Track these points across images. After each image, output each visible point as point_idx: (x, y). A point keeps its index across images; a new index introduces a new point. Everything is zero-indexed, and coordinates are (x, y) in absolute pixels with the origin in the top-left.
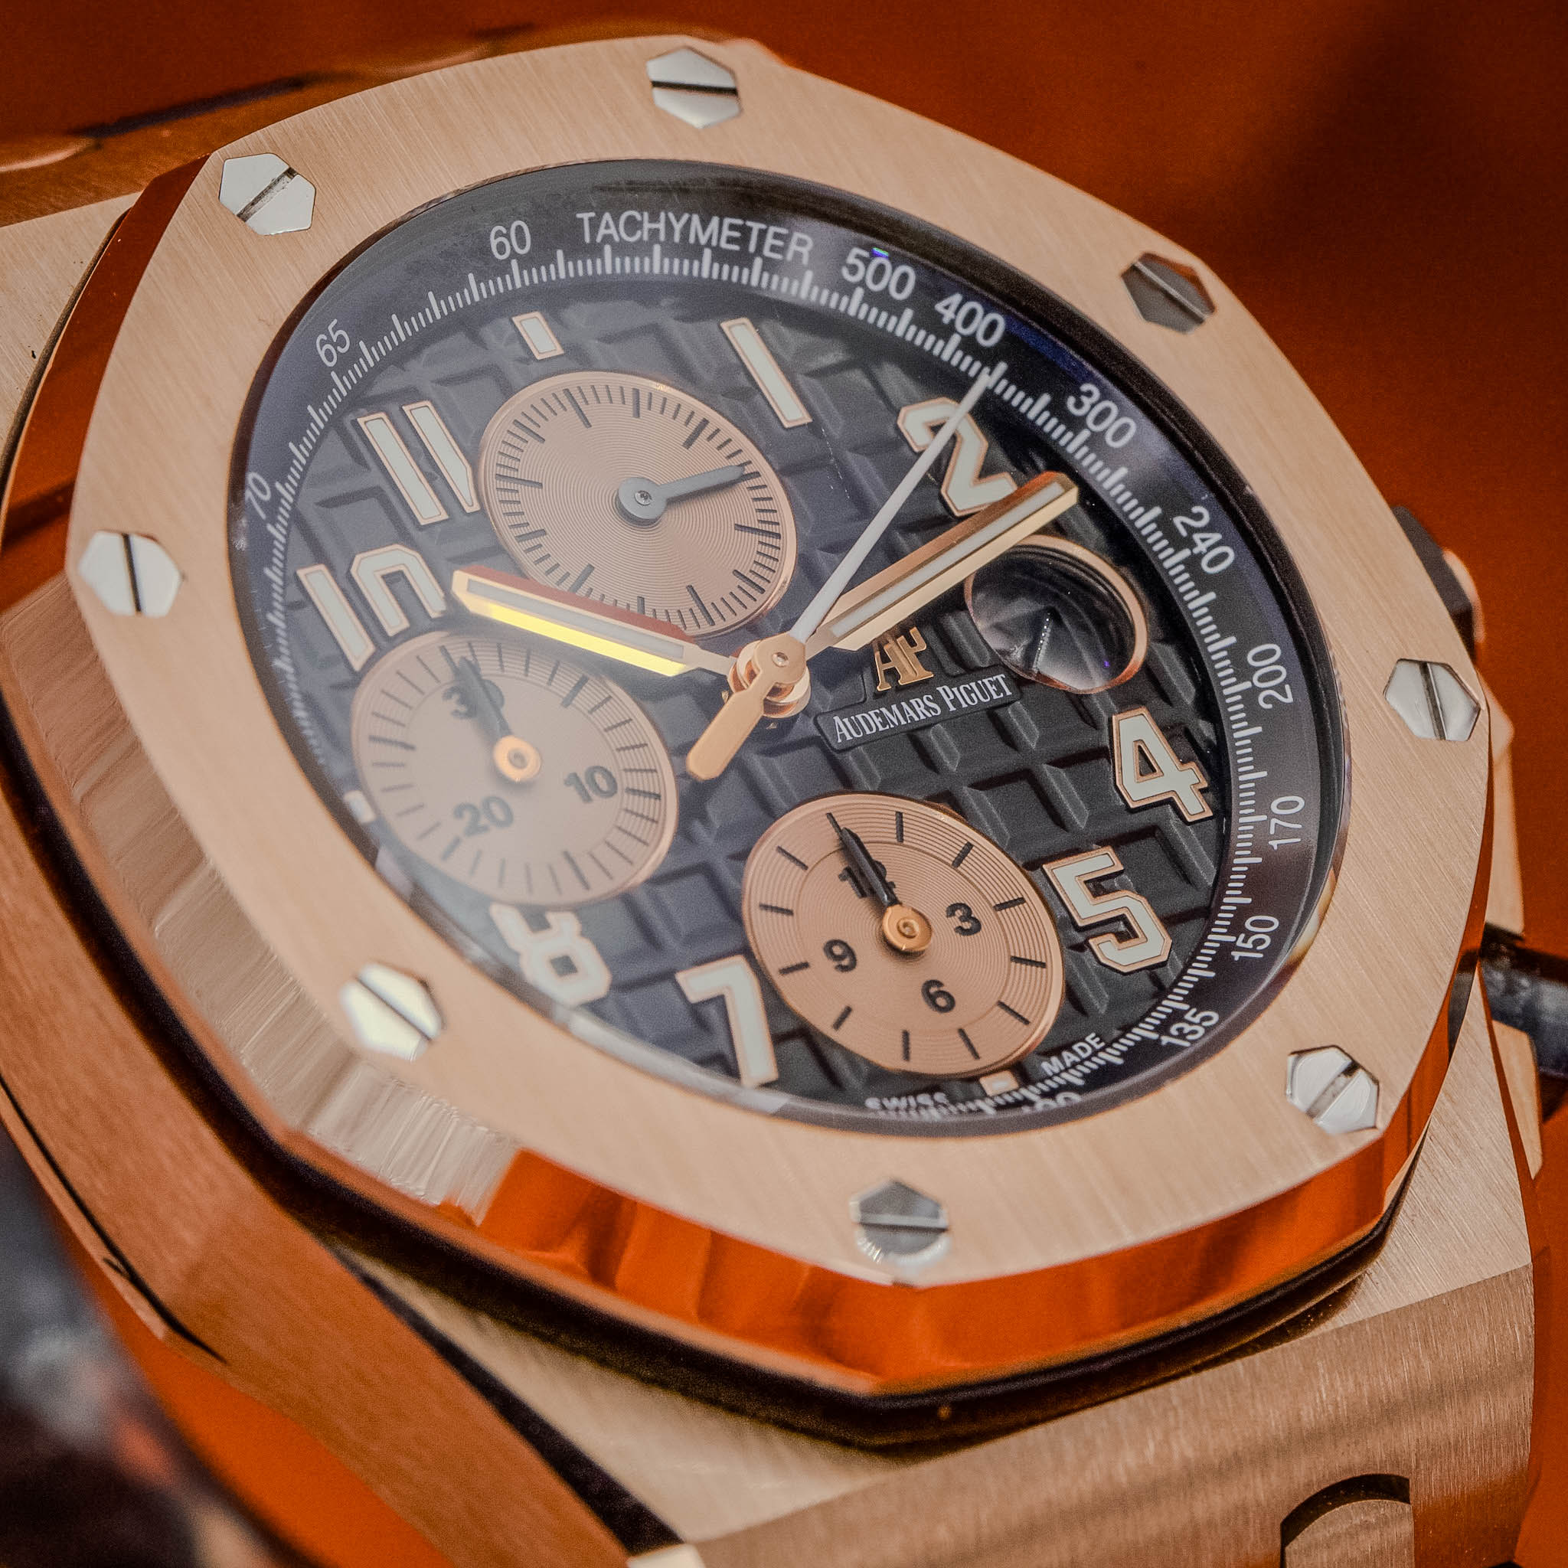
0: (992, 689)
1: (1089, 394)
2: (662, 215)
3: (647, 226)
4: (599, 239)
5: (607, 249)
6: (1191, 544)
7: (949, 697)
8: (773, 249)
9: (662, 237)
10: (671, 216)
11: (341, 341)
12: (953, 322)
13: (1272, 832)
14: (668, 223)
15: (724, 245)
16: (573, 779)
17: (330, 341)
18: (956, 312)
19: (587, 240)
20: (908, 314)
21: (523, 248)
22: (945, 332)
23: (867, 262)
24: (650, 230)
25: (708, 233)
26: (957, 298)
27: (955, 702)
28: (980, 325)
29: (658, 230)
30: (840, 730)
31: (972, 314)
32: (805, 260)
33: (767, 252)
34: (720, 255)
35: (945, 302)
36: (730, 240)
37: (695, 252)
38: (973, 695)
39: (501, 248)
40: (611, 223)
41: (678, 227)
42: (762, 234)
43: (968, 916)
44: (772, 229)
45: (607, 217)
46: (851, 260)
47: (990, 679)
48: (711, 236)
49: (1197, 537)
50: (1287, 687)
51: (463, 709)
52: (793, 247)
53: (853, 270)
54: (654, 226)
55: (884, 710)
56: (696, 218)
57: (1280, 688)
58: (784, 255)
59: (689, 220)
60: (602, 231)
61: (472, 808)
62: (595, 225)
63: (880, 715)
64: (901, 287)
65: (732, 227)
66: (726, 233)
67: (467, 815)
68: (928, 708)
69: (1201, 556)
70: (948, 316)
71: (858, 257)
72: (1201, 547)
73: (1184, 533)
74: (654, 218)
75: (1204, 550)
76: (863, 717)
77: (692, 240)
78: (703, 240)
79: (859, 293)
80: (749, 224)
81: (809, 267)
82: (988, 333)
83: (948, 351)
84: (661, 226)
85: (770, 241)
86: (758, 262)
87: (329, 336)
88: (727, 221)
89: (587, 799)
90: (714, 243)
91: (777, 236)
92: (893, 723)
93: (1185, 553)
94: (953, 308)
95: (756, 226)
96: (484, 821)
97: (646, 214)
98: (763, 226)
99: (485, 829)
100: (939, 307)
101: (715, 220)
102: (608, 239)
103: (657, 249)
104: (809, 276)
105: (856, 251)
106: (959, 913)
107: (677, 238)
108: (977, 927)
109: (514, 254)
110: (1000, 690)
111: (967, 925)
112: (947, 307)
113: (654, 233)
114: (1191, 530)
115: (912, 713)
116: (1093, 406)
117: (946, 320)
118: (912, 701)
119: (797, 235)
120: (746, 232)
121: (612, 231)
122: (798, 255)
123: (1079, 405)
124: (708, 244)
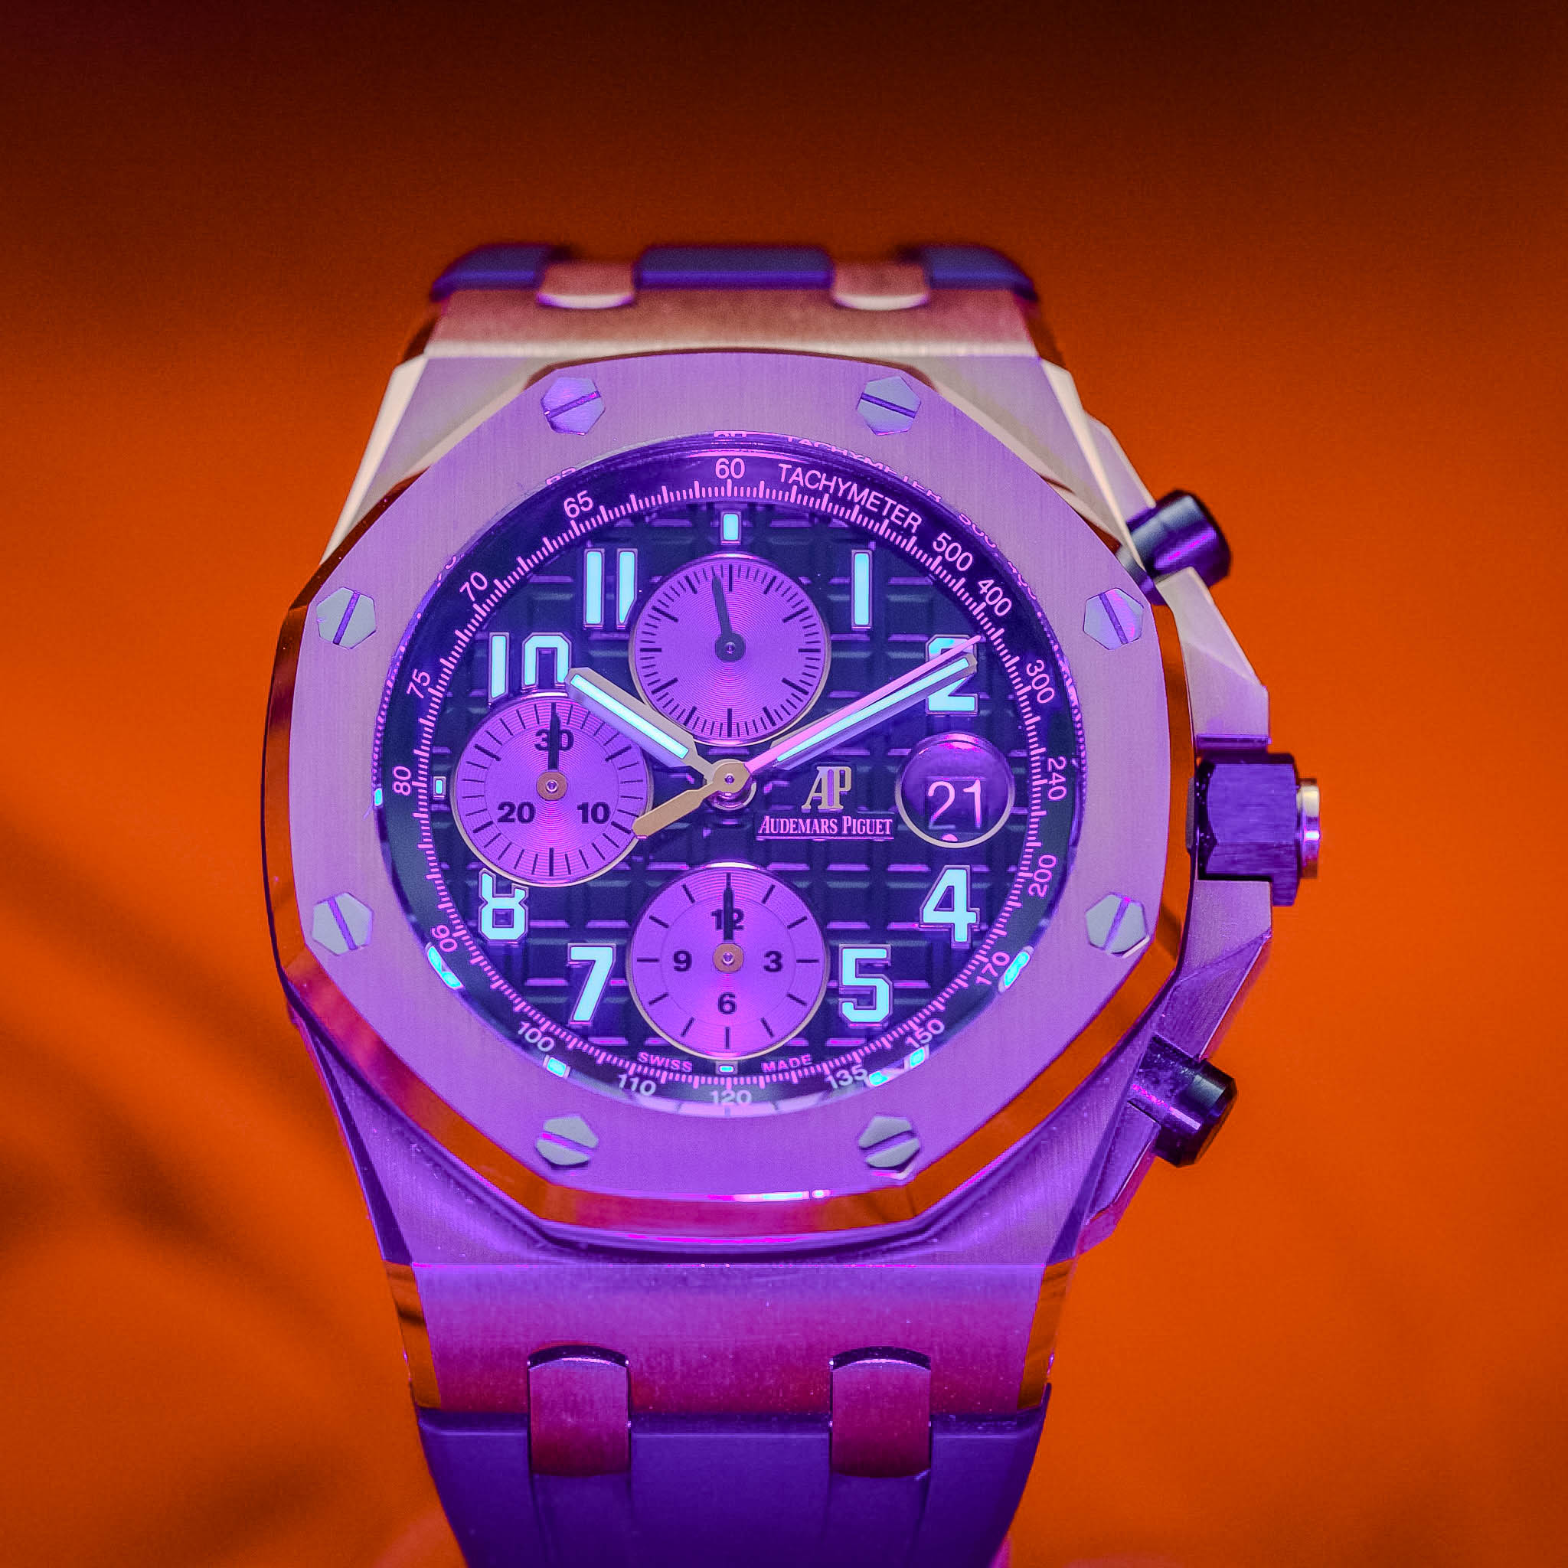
0: (879, 826)
1: (1039, 666)
2: (835, 478)
3: (823, 482)
4: (790, 482)
5: (795, 487)
6: (1050, 779)
7: (848, 823)
8: (897, 517)
9: (831, 491)
10: (840, 480)
11: (586, 504)
12: (985, 594)
13: (983, 971)
14: (837, 484)
15: (868, 506)
16: (584, 807)
17: (577, 502)
18: (988, 590)
19: (783, 480)
20: (963, 581)
21: (737, 474)
22: (980, 599)
23: (949, 543)
24: (824, 485)
25: (860, 497)
26: (991, 582)
27: (850, 829)
28: (999, 601)
29: (829, 487)
30: (765, 825)
31: (996, 594)
32: (913, 531)
33: (893, 518)
34: (864, 511)
35: (985, 582)
36: (872, 504)
37: (850, 505)
38: (864, 827)
39: (722, 472)
40: (801, 475)
41: (842, 488)
42: (893, 507)
43: (777, 961)
44: (900, 506)
45: (799, 470)
46: (940, 539)
47: (882, 820)
48: (861, 499)
49: (1054, 774)
50: (1046, 887)
51: (544, 744)
52: (909, 520)
53: (940, 545)
54: (827, 483)
55: (800, 821)
56: (855, 486)
57: (1042, 885)
58: (903, 524)
59: (851, 486)
60: (794, 477)
61: (512, 806)
62: (790, 473)
63: (797, 823)
64: (963, 564)
65: (876, 497)
66: (871, 499)
67: (507, 809)
68: (829, 827)
69: (1051, 786)
70: (984, 590)
71: (944, 538)
72: (1053, 782)
73: (1050, 769)
74: (829, 479)
75: (1054, 784)
76: (785, 822)
77: (849, 498)
78: (856, 500)
79: (939, 559)
80: (886, 498)
81: (915, 534)
82: (1001, 609)
83: (977, 610)
84: (832, 485)
85: (896, 512)
86: (886, 522)
87: (577, 500)
88: (874, 493)
89: (585, 820)
90: (863, 503)
91: (901, 511)
92: (801, 831)
93: (1045, 781)
94: (988, 586)
95: (890, 502)
96: (514, 816)
97: (825, 475)
98: (895, 503)
99: (513, 820)
100: (980, 583)
101: (867, 491)
102: (797, 483)
103: (826, 497)
104: (914, 539)
105: (944, 534)
106: (773, 957)
107: (840, 494)
108: (779, 967)
109: (730, 477)
110: (884, 829)
111: (773, 966)
112: (984, 585)
113: (826, 488)
114: (1054, 769)
115: (817, 826)
116: (1039, 673)
117: (981, 592)
118: (823, 821)
119: (913, 514)
120: (884, 503)
121: (800, 479)
122: (910, 526)
123: (1032, 670)
124: (859, 503)
